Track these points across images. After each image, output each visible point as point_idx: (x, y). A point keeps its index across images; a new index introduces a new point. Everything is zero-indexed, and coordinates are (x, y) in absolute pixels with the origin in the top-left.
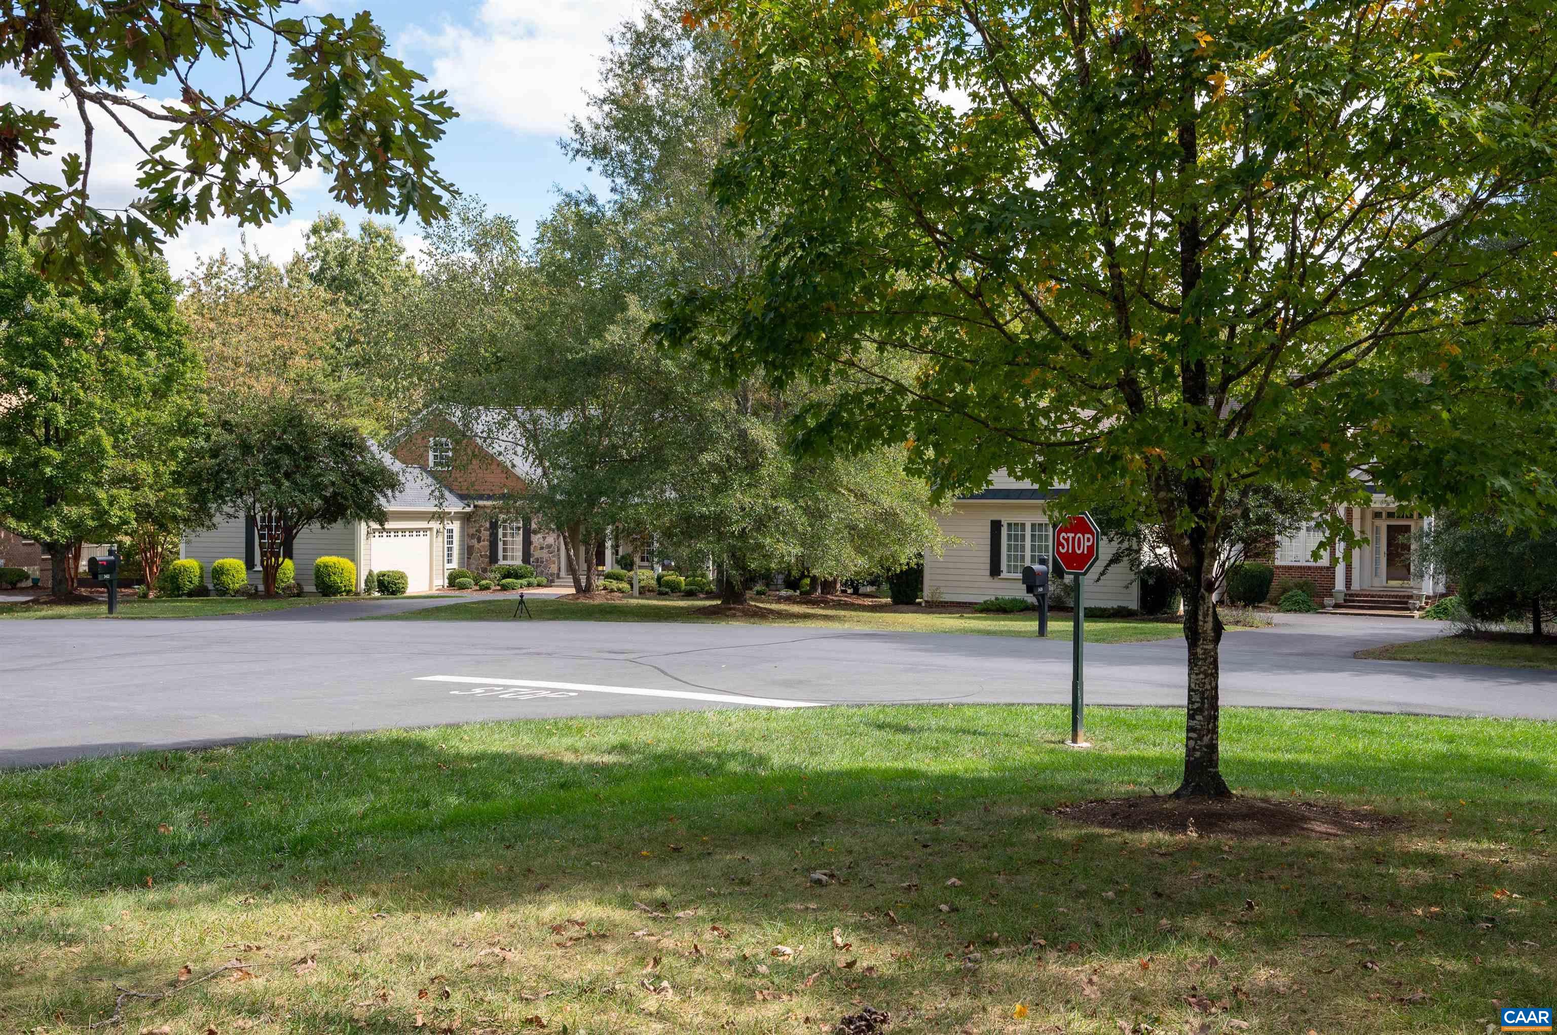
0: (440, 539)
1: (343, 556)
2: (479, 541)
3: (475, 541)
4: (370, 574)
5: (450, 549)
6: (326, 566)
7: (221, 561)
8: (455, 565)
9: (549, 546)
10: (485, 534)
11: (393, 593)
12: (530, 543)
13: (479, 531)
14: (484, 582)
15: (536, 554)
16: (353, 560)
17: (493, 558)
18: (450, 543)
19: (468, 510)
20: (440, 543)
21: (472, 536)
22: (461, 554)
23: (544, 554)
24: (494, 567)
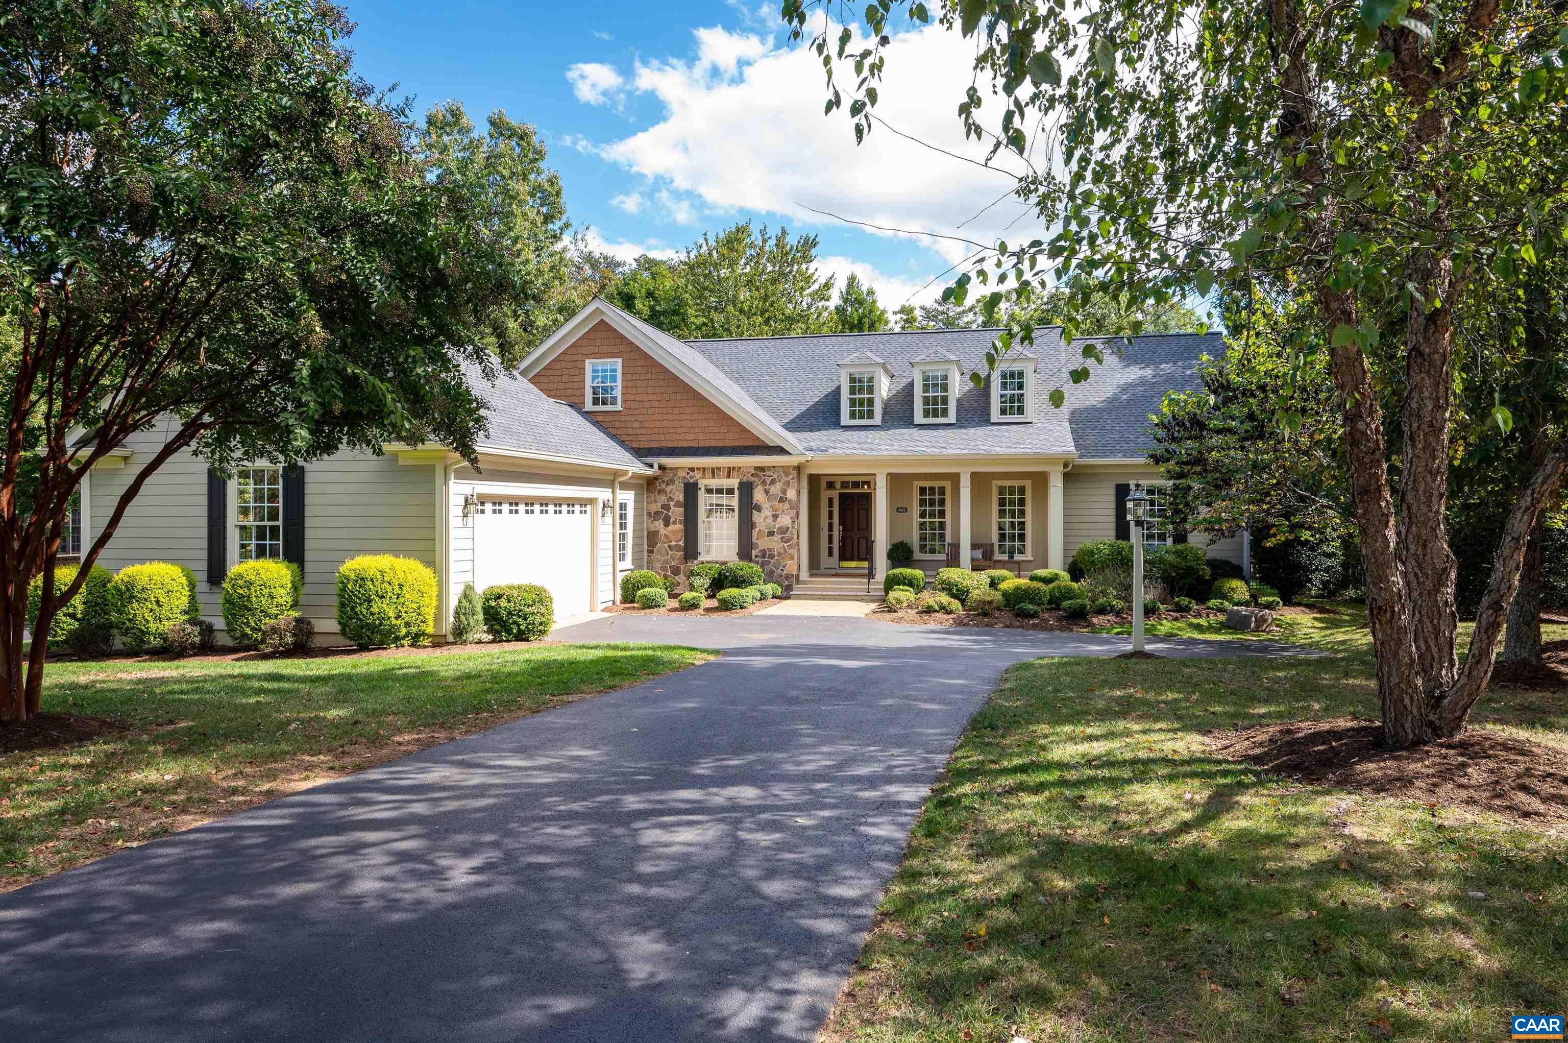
0: (609, 519)
1: (408, 554)
2: (667, 523)
3: (659, 524)
4: (467, 595)
5: (623, 537)
6: (361, 580)
7: (130, 570)
8: (628, 564)
9: (784, 531)
10: (677, 513)
11: (521, 637)
12: (752, 525)
13: (666, 507)
14: (688, 595)
15: (762, 543)
16: (430, 563)
17: (690, 550)
18: (623, 526)
19: (650, 472)
20: (606, 528)
21: (655, 516)
22: (637, 545)
23: (775, 544)
24: (694, 566)
